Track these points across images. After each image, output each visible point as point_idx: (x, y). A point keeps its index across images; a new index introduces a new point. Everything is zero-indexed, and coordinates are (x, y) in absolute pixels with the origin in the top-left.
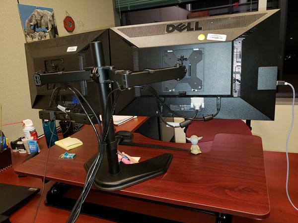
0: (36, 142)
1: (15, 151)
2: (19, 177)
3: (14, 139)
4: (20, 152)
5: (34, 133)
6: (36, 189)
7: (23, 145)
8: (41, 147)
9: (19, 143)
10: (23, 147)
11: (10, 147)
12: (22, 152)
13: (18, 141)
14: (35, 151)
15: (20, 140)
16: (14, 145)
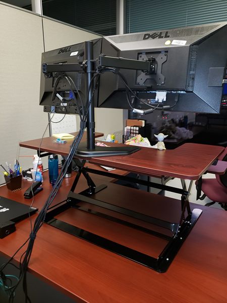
0: (41, 173)
1: (24, 178)
2: (25, 198)
3: (25, 169)
4: (28, 180)
5: (40, 166)
6: (35, 209)
7: (31, 174)
8: (44, 178)
9: (28, 172)
10: (30, 176)
11: (21, 174)
12: (30, 180)
13: (28, 170)
14: (39, 180)
15: (30, 170)
16: (25, 173)
